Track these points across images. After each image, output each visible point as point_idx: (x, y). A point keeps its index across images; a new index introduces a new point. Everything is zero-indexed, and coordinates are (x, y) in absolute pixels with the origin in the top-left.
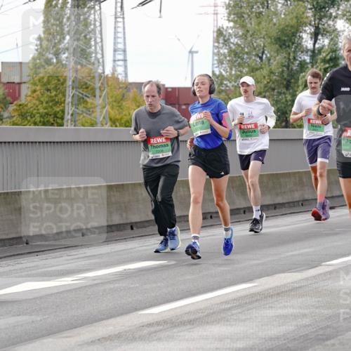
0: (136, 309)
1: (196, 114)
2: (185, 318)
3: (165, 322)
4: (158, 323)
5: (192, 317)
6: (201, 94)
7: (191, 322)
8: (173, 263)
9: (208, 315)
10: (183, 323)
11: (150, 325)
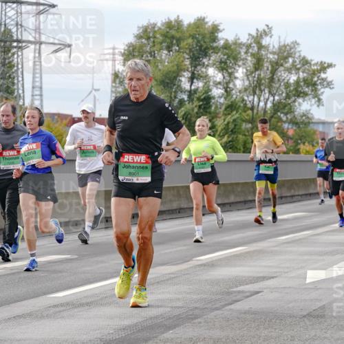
0: (45, 294)
1: (27, 145)
2: (84, 301)
3: (68, 304)
4: (62, 305)
5: (89, 300)
6: (32, 127)
7: (88, 304)
8: (76, 257)
9: (102, 299)
10: (82, 305)
11: (55, 306)
